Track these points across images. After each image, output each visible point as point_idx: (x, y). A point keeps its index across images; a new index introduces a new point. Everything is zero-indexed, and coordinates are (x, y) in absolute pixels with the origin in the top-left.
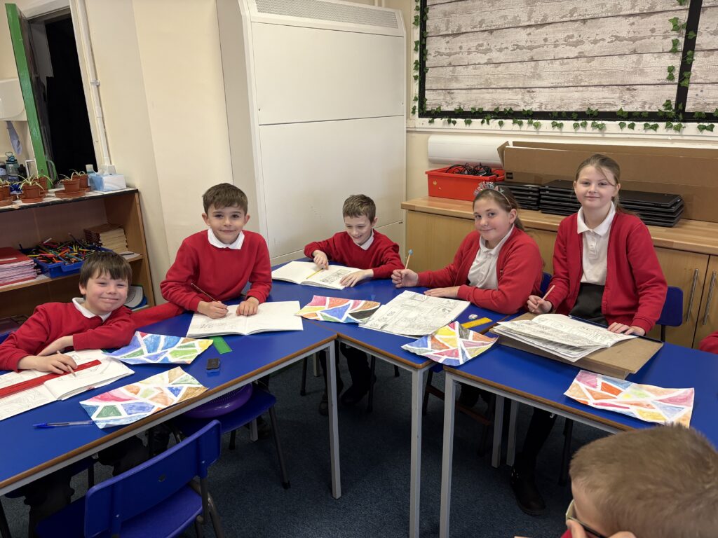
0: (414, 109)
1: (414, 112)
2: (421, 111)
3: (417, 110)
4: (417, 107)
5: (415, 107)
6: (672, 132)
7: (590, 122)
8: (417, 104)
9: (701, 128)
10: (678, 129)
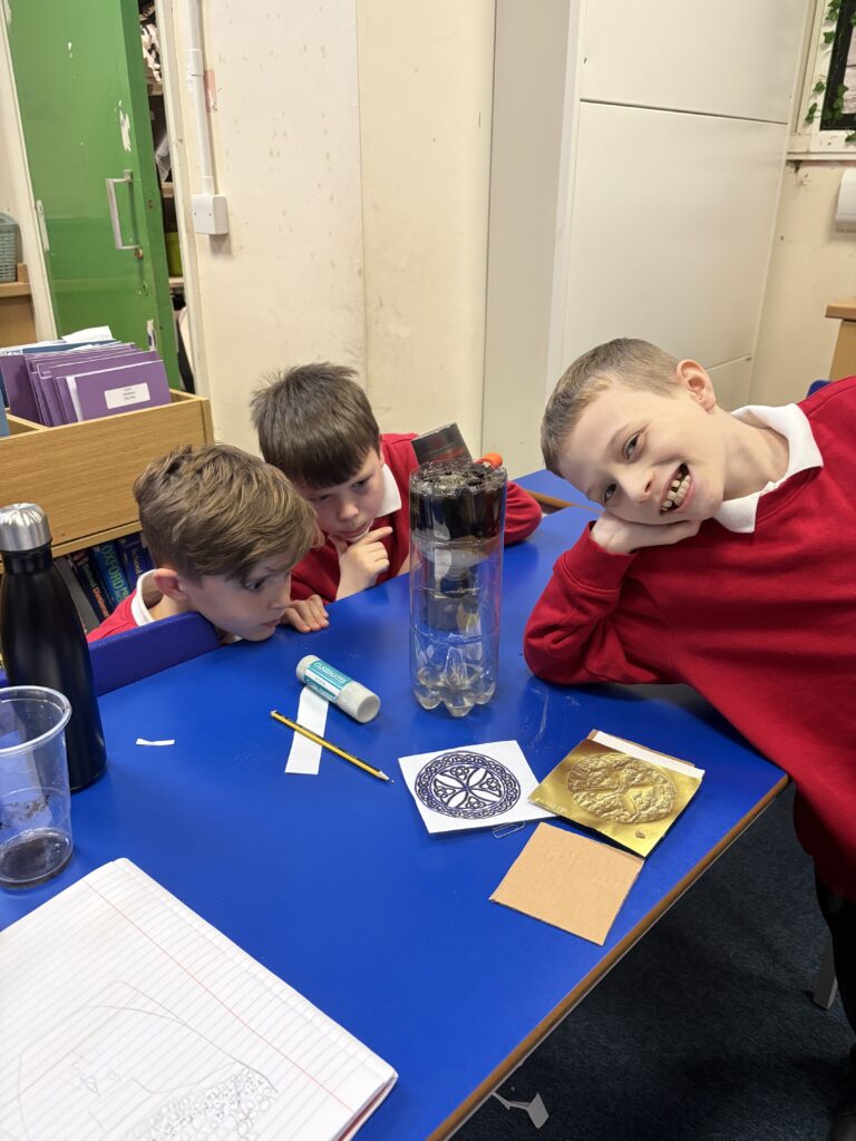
0: (812, 110)
1: (810, 119)
2: (829, 115)
3: (818, 114)
4: (820, 107)
5: (815, 105)
8: (820, 100)
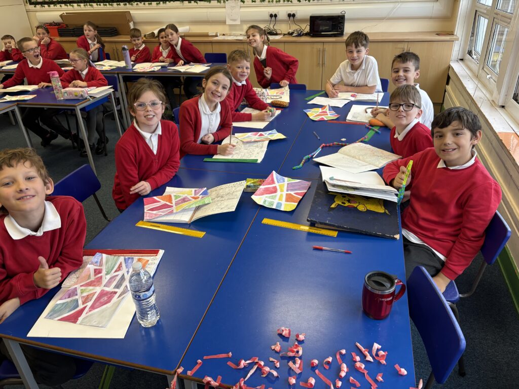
1: (27, 3)
6: (111, 6)
7: (88, 4)
9: (118, 5)
10: (112, 5)
